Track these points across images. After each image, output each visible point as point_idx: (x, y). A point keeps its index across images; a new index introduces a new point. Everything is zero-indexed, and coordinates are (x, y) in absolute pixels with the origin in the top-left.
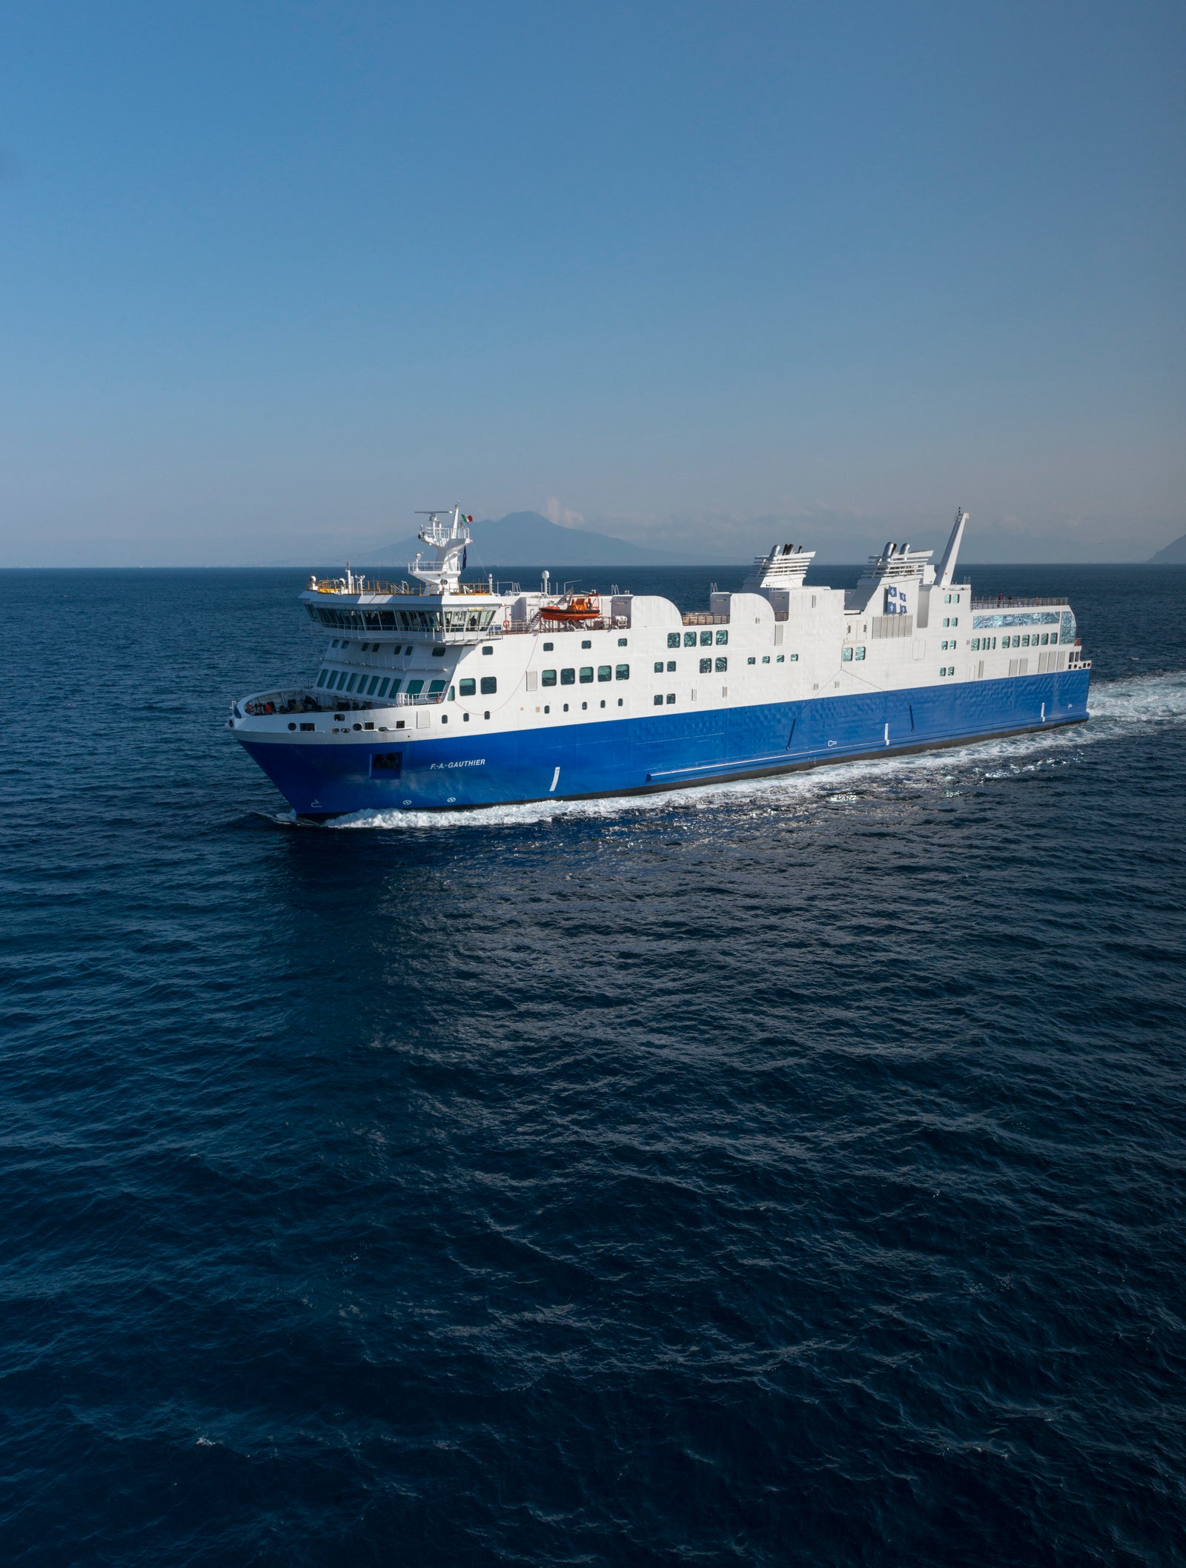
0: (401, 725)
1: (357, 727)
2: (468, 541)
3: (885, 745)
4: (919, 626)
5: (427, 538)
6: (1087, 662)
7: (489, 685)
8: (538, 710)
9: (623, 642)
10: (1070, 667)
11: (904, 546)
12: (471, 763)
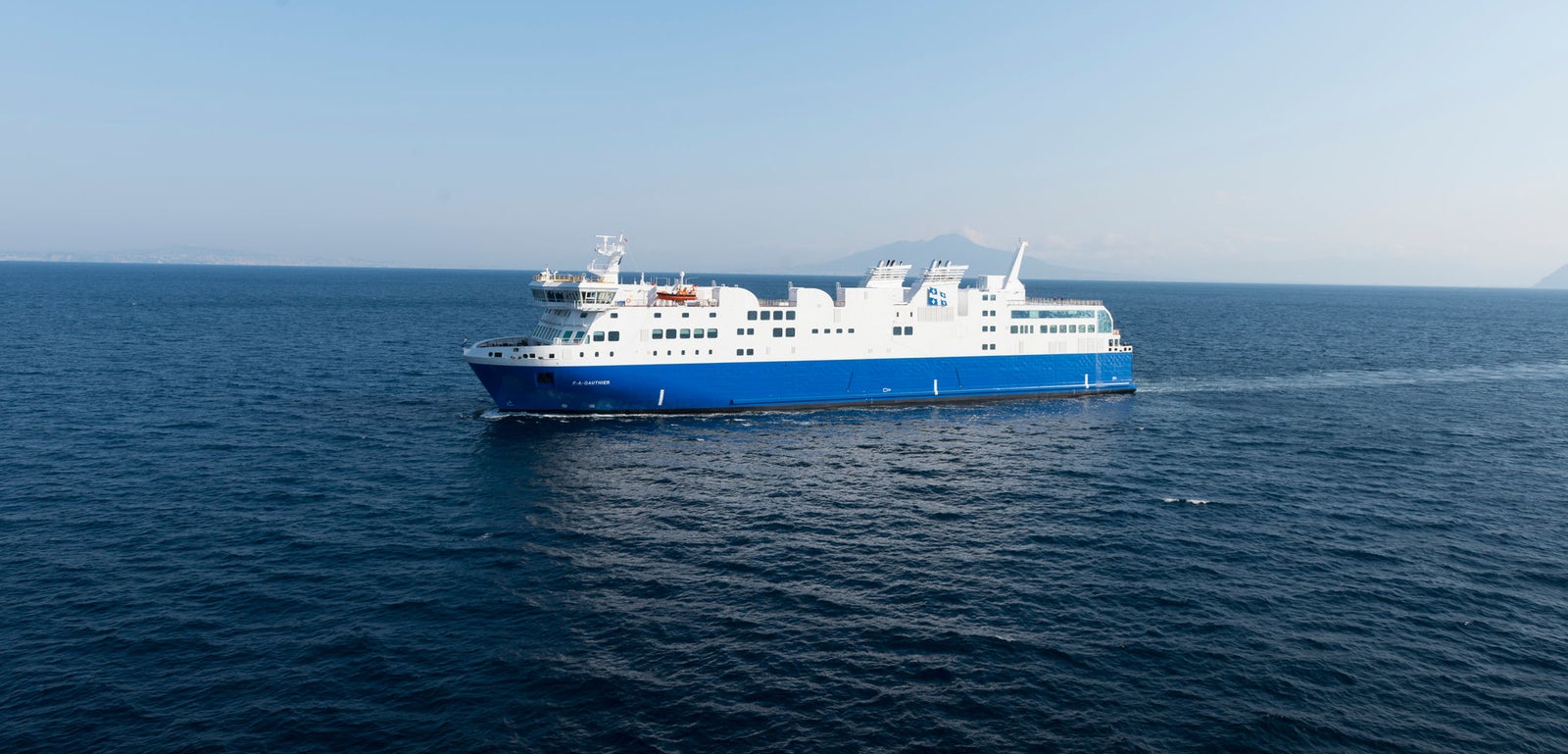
0: (552, 356)
1: (525, 356)
2: (623, 253)
3: (934, 394)
4: (959, 314)
5: (599, 251)
6: (1128, 347)
7: (614, 336)
8: (648, 353)
9: (713, 315)
10: (1110, 350)
11: (947, 262)
12: (600, 383)
